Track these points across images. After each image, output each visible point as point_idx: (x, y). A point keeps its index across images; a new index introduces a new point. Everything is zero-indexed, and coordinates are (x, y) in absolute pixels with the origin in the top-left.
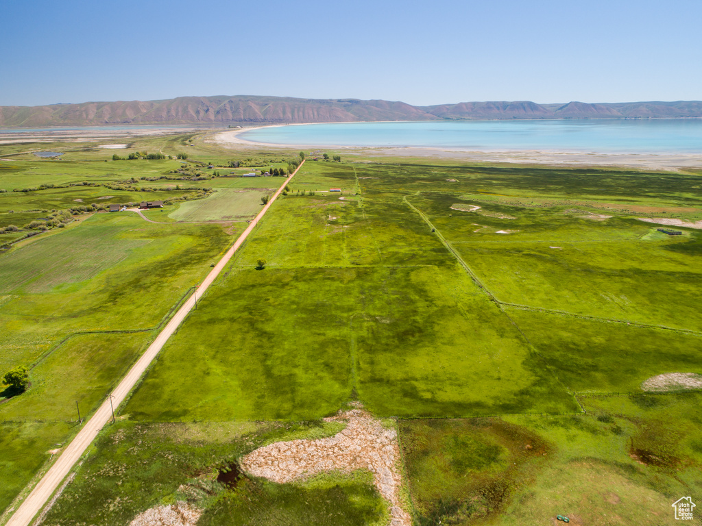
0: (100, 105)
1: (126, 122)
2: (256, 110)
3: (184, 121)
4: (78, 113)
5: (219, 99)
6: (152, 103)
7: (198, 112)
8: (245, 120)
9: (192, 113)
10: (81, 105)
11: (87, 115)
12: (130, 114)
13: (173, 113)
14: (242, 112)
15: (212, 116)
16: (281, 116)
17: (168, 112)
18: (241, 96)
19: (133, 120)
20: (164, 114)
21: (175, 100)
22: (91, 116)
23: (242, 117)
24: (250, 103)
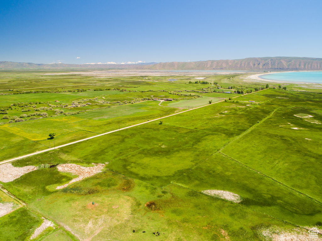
0: (213, 62)
1: (222, 69)
2: (285, 64)
3: (247, 69)
4: (203, 65)
5: (265, 59)
6: (234, 61)
7: (254, 65)
8: (277, 69)
9: (252, 65)
10: (205, 61)
11: (207, 66)
12: (224, 65)
13: (243, 65)
14: (277, 65)
15: (261, 66)
16: (298, 67)
17: (241, 64)
18: (277, 57)
19: (225, 68)
20: (239, 66)
21: (245, 59)
22: (208, 66)
23: (276, 67)
24: (282, 60)
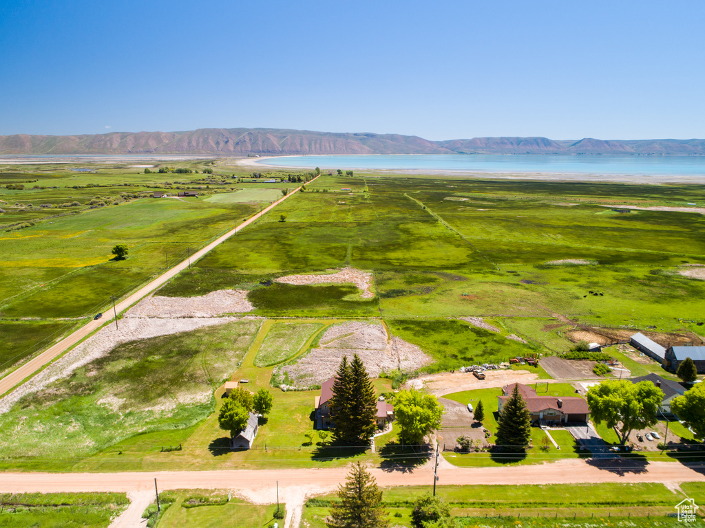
0: (124, 136)
1: (148, 152)
2: (275, 143)
3: (204, 152)
4: (102, 143)
5: (238, 132)
6: (173, 135)
7: (218, 143)
8: (264, 152)
9: (212, 144)
10: (106, 135)
11: (111, 145)
12: (153, 144)
13: (194, 143)
14: (261, 144)
15: (231, 147)
16: (299, 147)
17: (189, 143)
18: (260, 129)
19: (155, 150)
20: (185, 145)
21: (196, 131)
22: (115, 145)
23: (261, 149)
24: (269, 135)
